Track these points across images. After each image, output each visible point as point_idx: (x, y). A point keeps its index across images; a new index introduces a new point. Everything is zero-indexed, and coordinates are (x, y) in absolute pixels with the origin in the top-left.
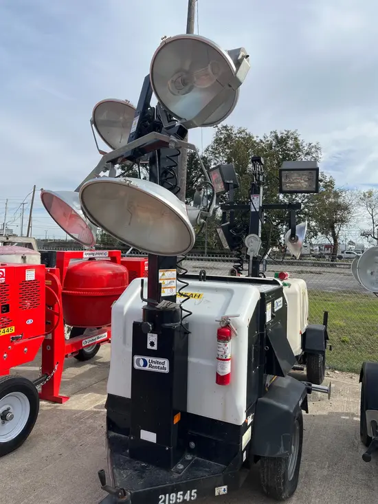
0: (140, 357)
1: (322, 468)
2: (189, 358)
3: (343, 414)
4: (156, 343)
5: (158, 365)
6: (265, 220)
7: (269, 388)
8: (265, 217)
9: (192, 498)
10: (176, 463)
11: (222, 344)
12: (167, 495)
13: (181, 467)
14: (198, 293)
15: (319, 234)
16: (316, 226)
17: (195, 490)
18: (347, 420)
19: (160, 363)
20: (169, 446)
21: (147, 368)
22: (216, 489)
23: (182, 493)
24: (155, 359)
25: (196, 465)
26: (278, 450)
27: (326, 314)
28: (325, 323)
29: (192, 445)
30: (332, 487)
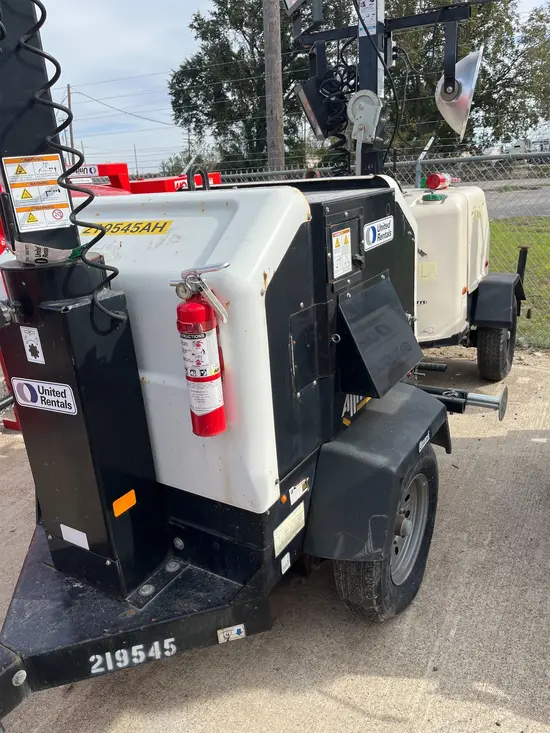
0: (22, 381)
1: (477, 545)
2: (142, 375)
3: (536, 433)
4: (39, 348)
5: (55, 399)
6: (395, 57)
7: (353, 419)
8: (395, 49)
9: (167, 653)
10: (135, 584)
11: (189, 342)
12: (108, 655)
13: (147, 590)
14: (162, 220)
15: (541, 119)
16: (536, 106)
17: (172, 640)
18: (543, 444)
19: (58, 394)
20: (113, 558)
21: (39, 405)
22: (219, 632)
23: (141, 647)
24: (47, 386)
25: (185, 581)
26: (361, 547)
27: (524, 253)
28: (521, 269)
29: (179, 543)
30: (492, 588)
